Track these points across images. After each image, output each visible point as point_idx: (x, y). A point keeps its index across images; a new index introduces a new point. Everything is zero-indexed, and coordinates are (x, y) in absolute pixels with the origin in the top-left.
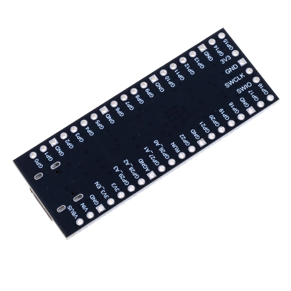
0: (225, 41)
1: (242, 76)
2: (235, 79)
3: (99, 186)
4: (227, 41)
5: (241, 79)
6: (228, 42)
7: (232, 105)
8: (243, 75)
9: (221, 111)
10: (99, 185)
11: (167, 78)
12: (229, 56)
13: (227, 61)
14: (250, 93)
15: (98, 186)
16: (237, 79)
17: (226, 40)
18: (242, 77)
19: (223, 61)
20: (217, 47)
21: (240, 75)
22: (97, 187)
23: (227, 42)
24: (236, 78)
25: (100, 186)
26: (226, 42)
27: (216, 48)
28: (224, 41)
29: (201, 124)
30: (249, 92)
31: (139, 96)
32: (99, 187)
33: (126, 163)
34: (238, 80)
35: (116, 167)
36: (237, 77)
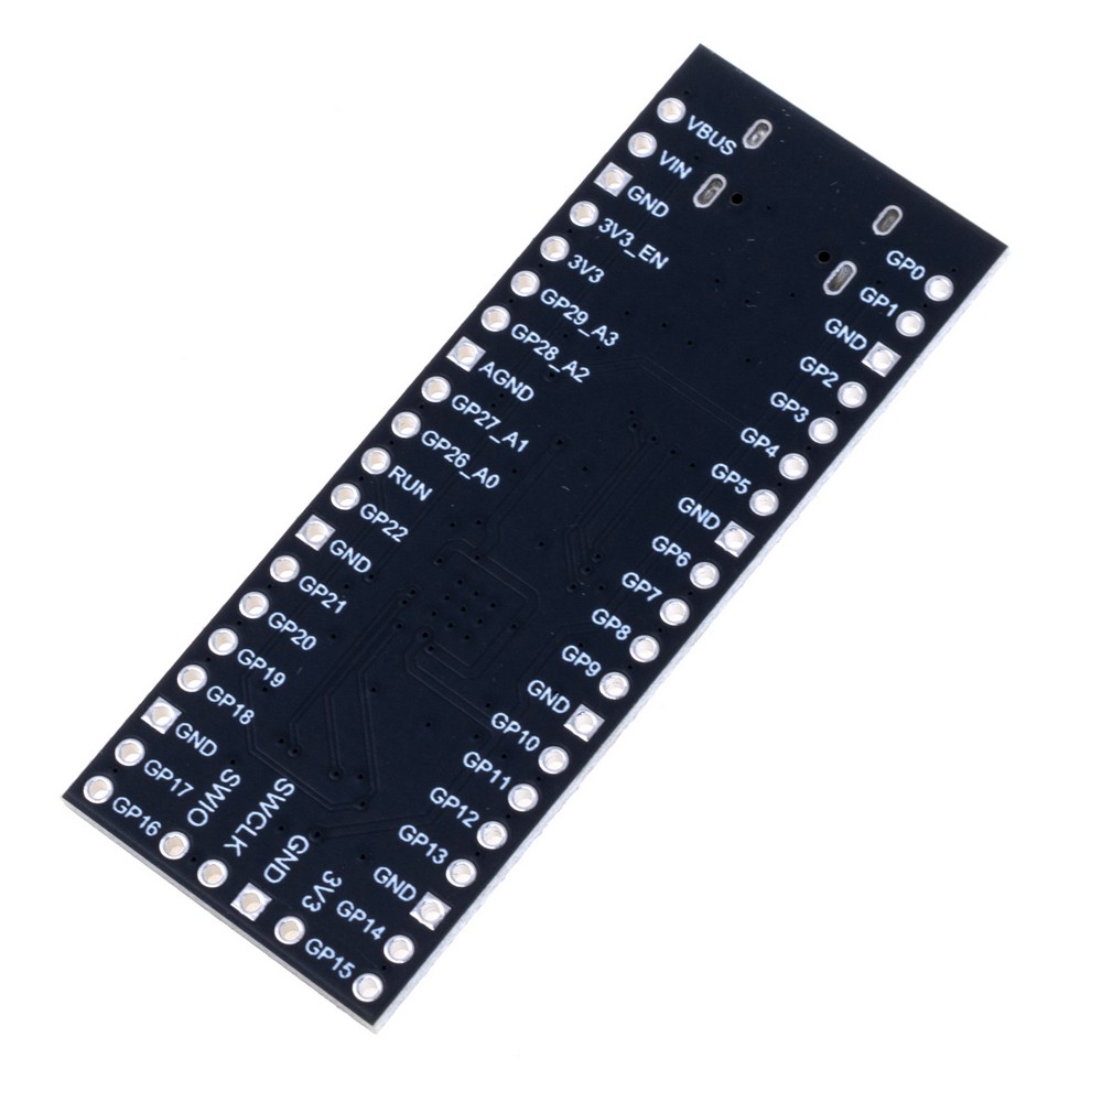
0: (345, 967)
1: (234, 842)
2: (259, 825)
3: (649, 254)
4: (341, 972)
5: (238, 831)
6: (335, 968)
7: (242, 712)
8: (235, 849)
9: (280, 678)
10: (649, 258)
11: (534, 743)
12: (313, 909)
13: (317, 888)
14: (187, 784)
15: (653, 253)
16: (252, 827)
17: (345, 972)
18: (234, 837)
19: (331, 882)
20: (373, 932)
21: (245, 845)
22: (654, 249)
23: (340, 967)
24: (258, 828)
25: (645, 255)
26: (344, 963)
27: (373, 927)
28: (353, 966)
29: (343, 603)
30: (191, 788)
31: (619, 638)
32: (649, 250)
33: (579, 366)
34: (249, 822)
35: (609, 342)
36: (254, 834)
